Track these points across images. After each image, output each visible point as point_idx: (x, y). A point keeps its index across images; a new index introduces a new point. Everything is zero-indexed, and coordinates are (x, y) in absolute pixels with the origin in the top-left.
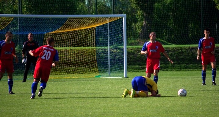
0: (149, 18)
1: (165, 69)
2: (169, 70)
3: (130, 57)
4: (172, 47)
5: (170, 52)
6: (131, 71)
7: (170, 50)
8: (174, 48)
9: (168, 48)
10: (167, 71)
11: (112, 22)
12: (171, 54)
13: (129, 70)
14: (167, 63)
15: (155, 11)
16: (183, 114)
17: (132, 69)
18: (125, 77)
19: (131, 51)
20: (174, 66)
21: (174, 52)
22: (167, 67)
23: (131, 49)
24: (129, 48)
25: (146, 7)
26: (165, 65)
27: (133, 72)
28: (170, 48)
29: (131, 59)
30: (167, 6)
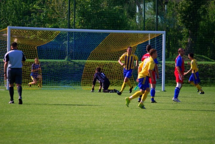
0: (193, 35)
1: (204, 84)
2: (207, 85)
3: (171, 72)
4: (211, 64)
5: (209, 68)
6: (171, 85)
7: (210, 66)
8: (213, 65)
9: (208, 64)
10: (206, 86)
11: (155, 38)
12: (211, 70)
13: (169, 84)
14: (206, 78)
15: (201, 29)
16: (196, 127)
17: (172, 83)
18: (162, 90)
19: (172, 66)
20: (212, 82)
21: (213, 68)
22: (206, 83)
23: (173, 65)
24: (170, 63)
25: (191, 26)
26: (204, 81)
27: (173, 86)
28: (210, 65)
29: (172, 74)
30: (212, 24)
